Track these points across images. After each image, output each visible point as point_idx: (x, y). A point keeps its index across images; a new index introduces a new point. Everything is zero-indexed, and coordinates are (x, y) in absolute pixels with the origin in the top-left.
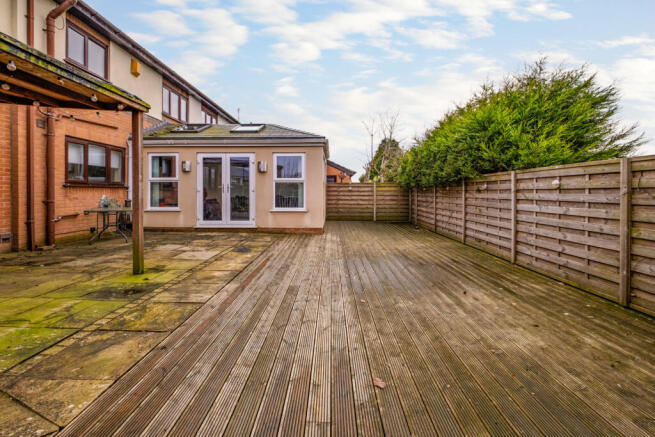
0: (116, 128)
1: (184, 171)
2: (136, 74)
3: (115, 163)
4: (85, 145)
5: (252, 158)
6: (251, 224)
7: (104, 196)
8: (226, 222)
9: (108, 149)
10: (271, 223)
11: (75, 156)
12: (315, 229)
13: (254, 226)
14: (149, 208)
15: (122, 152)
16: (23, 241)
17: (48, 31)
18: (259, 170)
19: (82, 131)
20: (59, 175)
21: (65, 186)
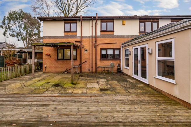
0: (116, 43)
1: (130, 54)
2: (124, 25)
3: (117, 52)
4: (106, 49)
5: (147, 46)
6: (146, 81)
8: (139, 77)
9: (114, 49)
11: (104, 52)
13: (148, 83)
14: (125, 67)
15: (119, 49)
16: (91, 71)
17: (96, 27)
18: (149, 53)
19: (105, 46)
20: (99, 57)
21: (100, 60)
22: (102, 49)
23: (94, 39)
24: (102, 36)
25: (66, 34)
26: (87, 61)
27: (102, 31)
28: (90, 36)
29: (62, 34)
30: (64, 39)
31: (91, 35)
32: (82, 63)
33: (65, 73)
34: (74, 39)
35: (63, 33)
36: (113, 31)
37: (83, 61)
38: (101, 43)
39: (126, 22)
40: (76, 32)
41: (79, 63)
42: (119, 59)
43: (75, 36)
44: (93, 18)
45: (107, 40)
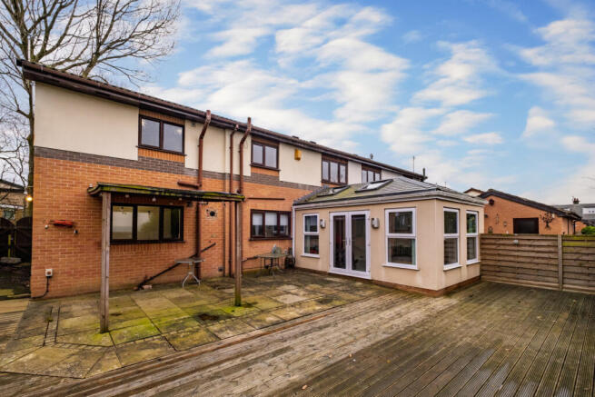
0: (283, 199)
1: (322, 227)
2: (298, 159)
3: (284, 222)
4: (263, 213)
5: (368, 215)
6: (366, 275)
7: (274, 245)
8: (348, 271)
9: (279, 214)
10: (383, 277)
11: (257, 221)
12: (428, 291)
13: (369, 278)
14: (304, 254)
15: (288, 214)
16: (227, 272)
17: (241, 152)
18: (373, 226)
19: (261, 206)
20: (247, 234)
21: (250, 240)
22: (253, 212)
23: (235, 183)
24: (253, 179)
25: (146, 154)
26: (215, 244)
27: (253, 165)
28: (224, 174)
29: (133, 154)
30: (140, 171)
31: (228, 171)
32: (203, 251)
33: (146, 287)
34: (176, 176)
35: (137, 149)
36: (277, 170)
37: (203, 245)
38: (252, 196)
39: (301, 154)
40: (182, 154)
41: (192, 252)
42: (289, 238)
43: (180, 168)
44: (240, 126)
45: (266, 191)
